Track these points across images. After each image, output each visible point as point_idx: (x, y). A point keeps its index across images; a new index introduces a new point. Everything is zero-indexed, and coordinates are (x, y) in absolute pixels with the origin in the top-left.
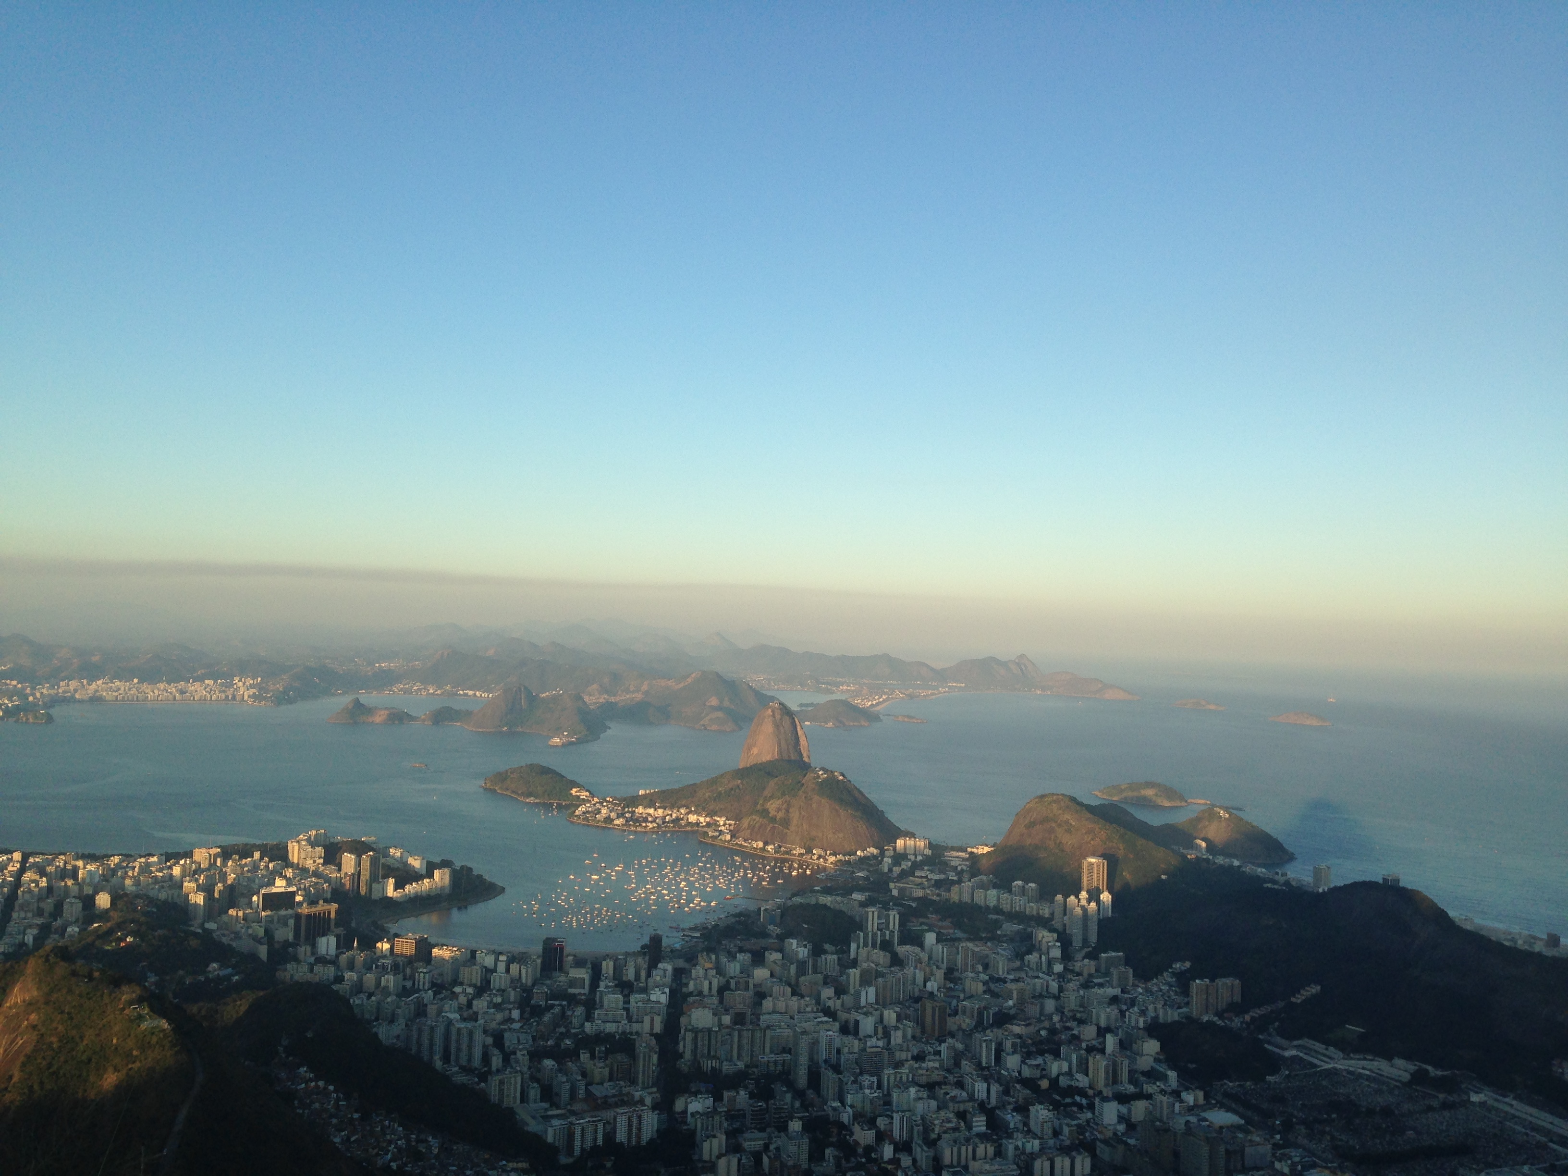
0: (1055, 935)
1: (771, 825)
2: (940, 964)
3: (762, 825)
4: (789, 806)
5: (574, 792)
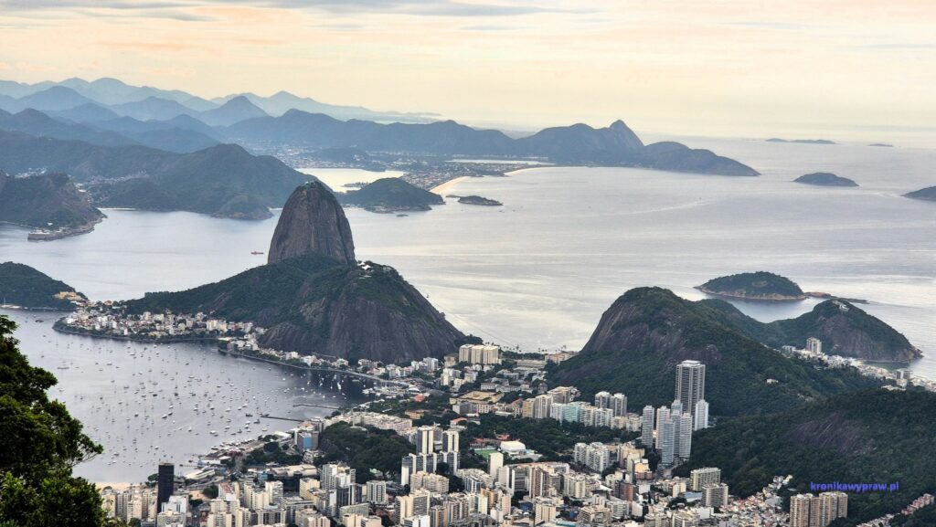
0: (643, 452)
1: (307, 334)
2: (507, 488)
4: (328, 308)
5: (62, 295)
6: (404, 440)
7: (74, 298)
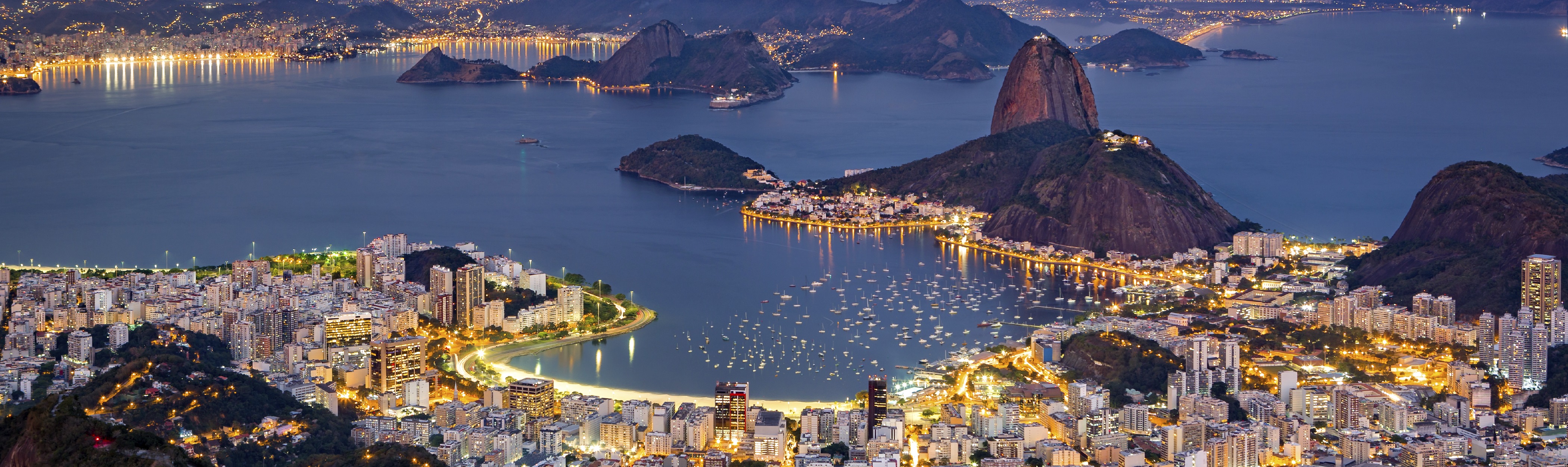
0: (1481, 372)
1: (1042, 218)
2: (1303, 416)
3: (1027, 218)
4: (1068, 188)
5: (749, 174)
6: (1168, 352)
7: (764, 178)
